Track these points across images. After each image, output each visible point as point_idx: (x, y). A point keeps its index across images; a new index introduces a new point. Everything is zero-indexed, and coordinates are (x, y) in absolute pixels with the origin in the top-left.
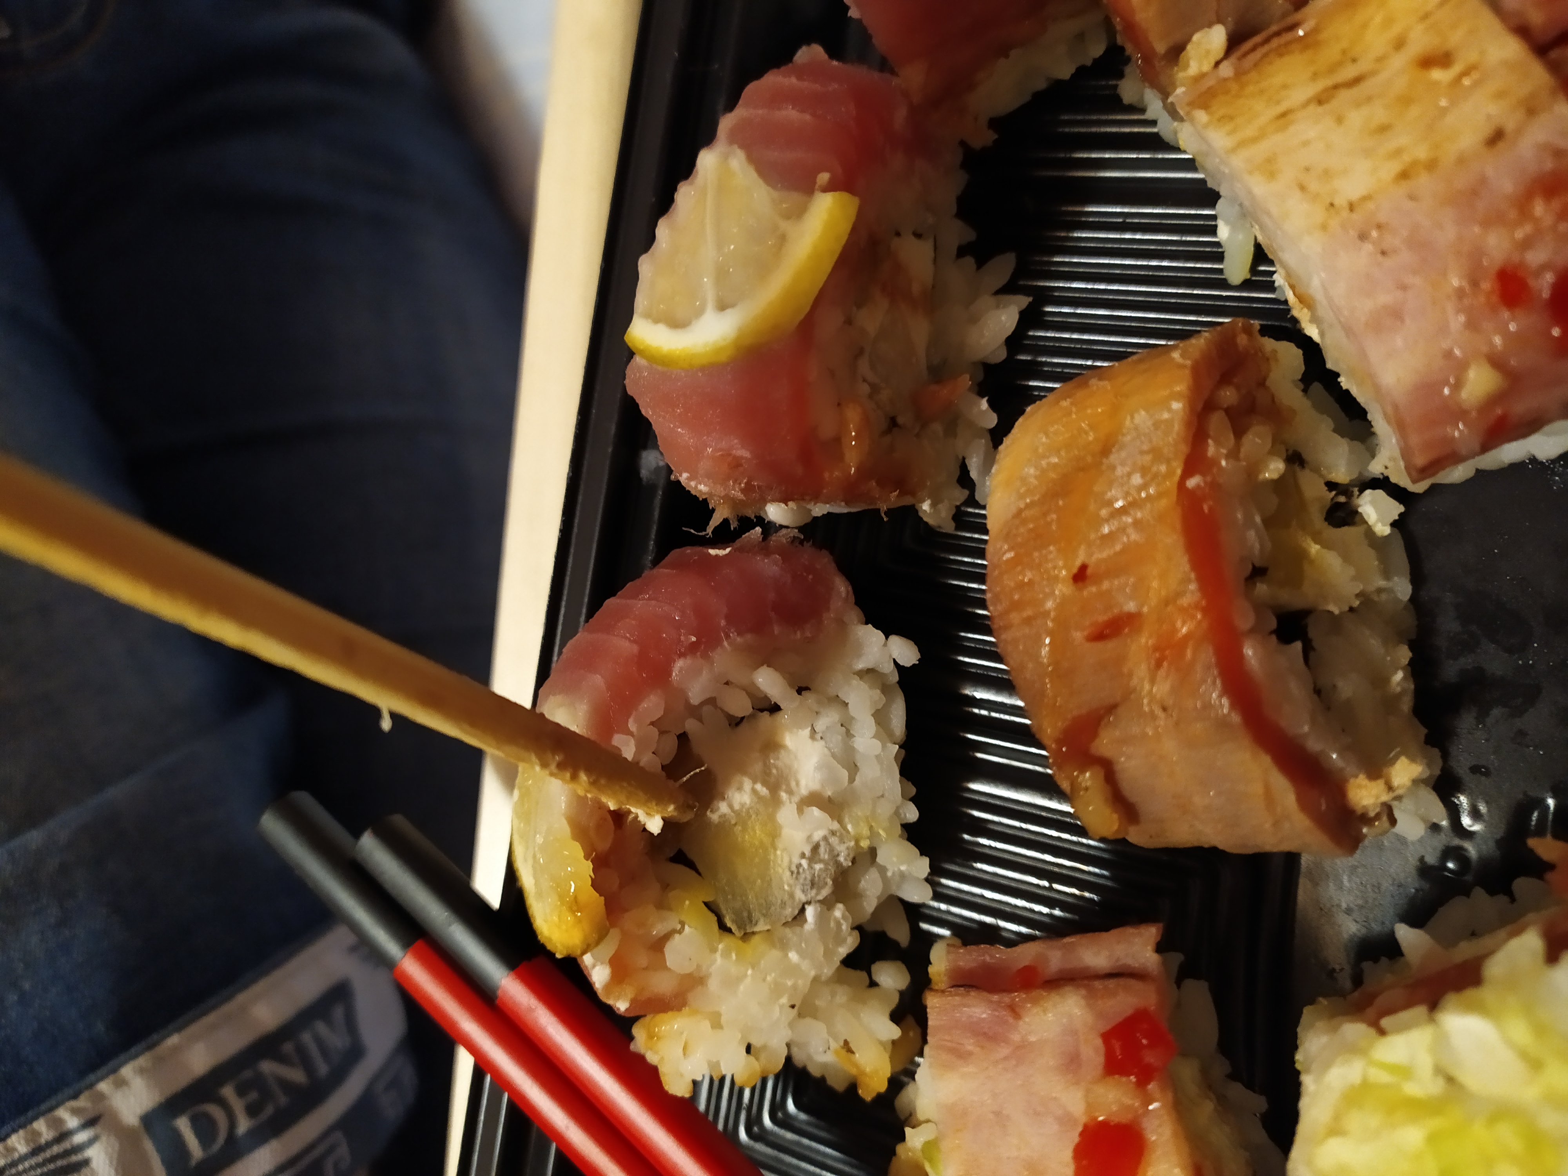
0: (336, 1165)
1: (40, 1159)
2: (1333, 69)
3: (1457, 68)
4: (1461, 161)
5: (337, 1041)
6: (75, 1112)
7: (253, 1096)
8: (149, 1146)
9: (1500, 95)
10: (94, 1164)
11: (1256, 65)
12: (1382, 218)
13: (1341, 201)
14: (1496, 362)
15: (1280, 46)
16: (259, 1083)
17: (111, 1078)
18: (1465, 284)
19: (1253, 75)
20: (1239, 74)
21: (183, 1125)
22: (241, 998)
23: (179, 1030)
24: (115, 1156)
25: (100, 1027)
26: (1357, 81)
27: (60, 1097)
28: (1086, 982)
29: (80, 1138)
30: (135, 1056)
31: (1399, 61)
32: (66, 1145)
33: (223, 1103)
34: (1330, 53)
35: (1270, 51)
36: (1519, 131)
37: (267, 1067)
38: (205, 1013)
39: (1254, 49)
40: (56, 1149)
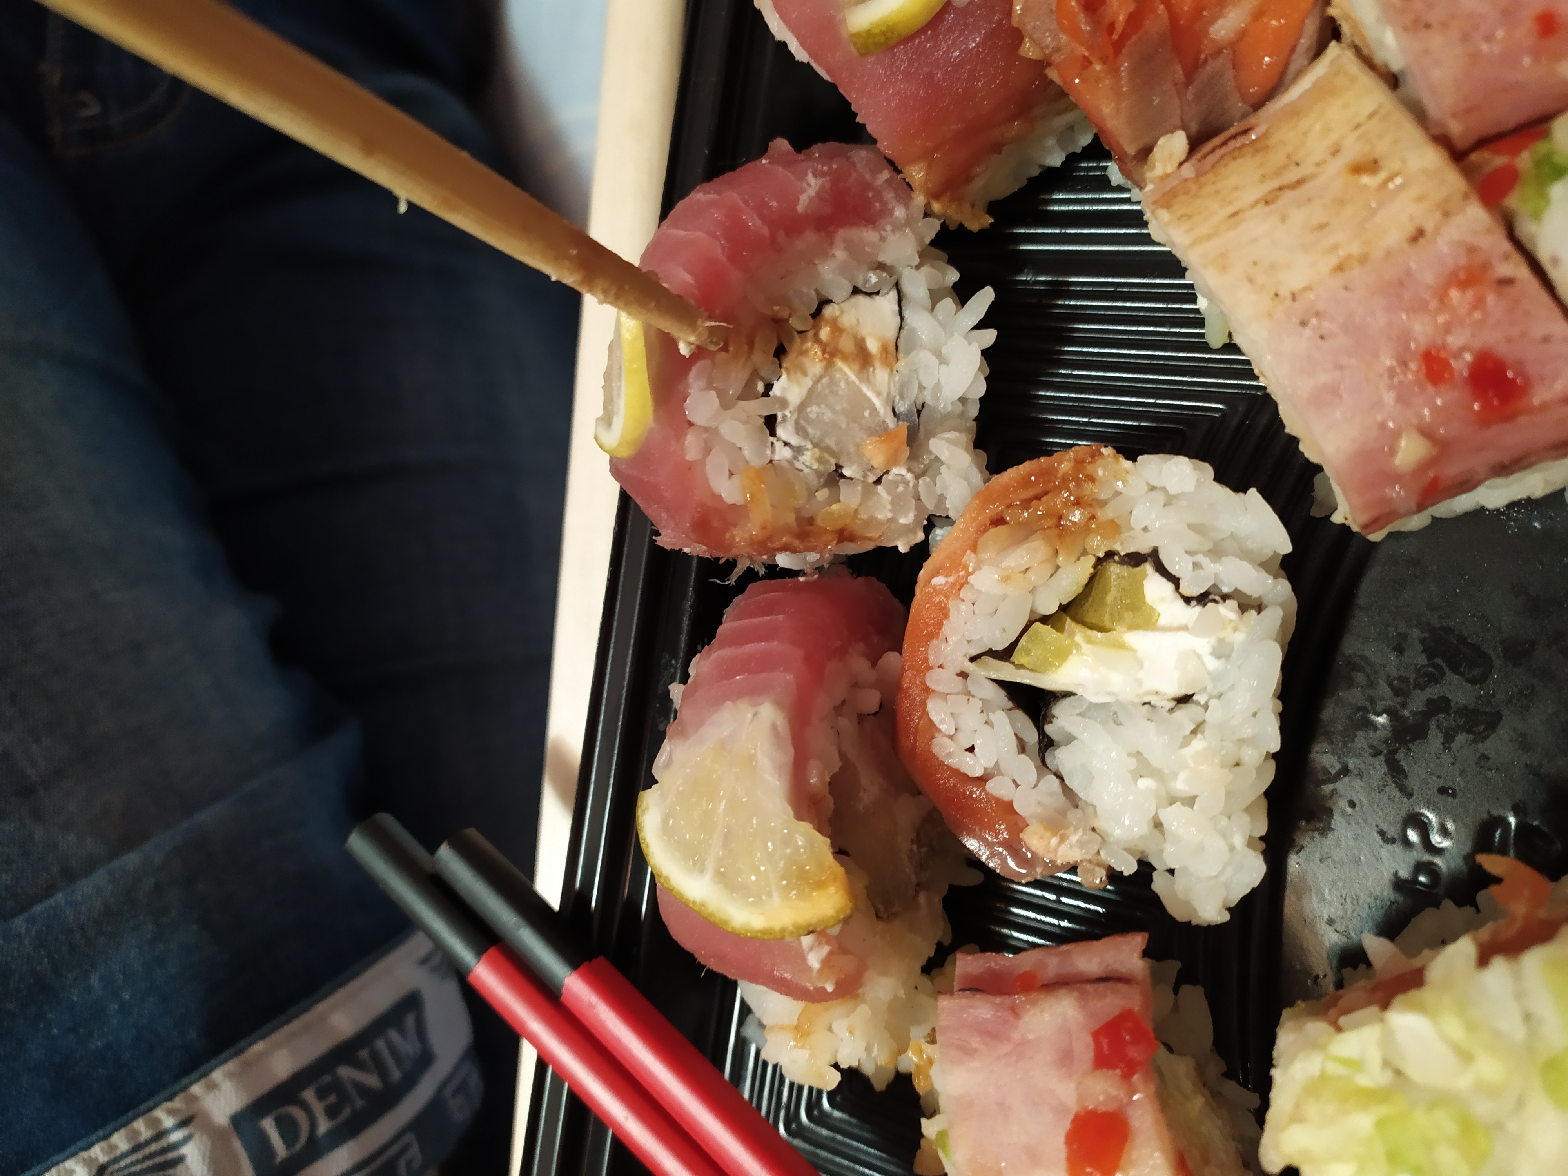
0: (409, 1164)
1: (139, 1155)
2: (1278, 173)
3: (1382, 175)
4: (1388, 254)
5: (409, 1048)
6: (171, 1112)
7: (332, 1099)
8: (237, 1145)
9: (1420, 199)
10: (189, 1161)
11: (1213, 166)
12: (1321, 306)
13: (1284, 292)
14: (1426, 432)
15: (1234, 150)
16: (337, 1086)
17: (203, 1082)
18: (1394, 363)
19: (1210, 176)
20: (1199, 174)
21: (268, 1125)
22: (320, 1007)
23: (262, 1037)
24: (207, 1153)
25: (192, 1034)
26: (1300, 183)
27: (157, 1098)
28: (1078, 985)
29: (176, 1136)
30: (226, 1061)
31: (1335, 166)
32: (163, 1143)
33: (306, 1107)
34: (1277, 158)
35: (1228, 153)
36: (1437, 231)
37: (345, 1072)
38: (287, 1022)
39: (1213, 151)
40: (154, 1147)
